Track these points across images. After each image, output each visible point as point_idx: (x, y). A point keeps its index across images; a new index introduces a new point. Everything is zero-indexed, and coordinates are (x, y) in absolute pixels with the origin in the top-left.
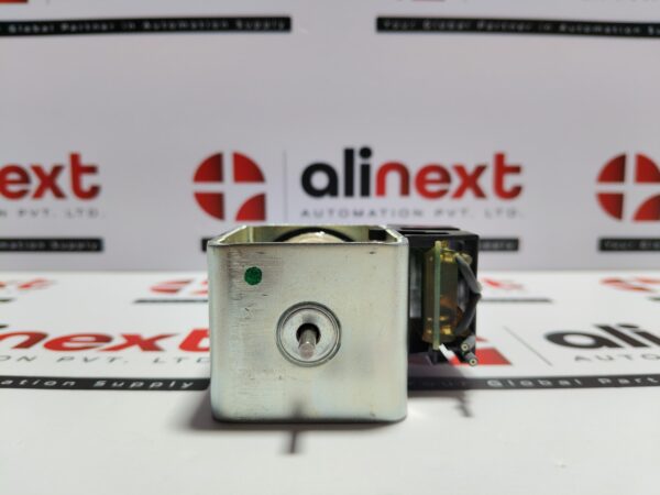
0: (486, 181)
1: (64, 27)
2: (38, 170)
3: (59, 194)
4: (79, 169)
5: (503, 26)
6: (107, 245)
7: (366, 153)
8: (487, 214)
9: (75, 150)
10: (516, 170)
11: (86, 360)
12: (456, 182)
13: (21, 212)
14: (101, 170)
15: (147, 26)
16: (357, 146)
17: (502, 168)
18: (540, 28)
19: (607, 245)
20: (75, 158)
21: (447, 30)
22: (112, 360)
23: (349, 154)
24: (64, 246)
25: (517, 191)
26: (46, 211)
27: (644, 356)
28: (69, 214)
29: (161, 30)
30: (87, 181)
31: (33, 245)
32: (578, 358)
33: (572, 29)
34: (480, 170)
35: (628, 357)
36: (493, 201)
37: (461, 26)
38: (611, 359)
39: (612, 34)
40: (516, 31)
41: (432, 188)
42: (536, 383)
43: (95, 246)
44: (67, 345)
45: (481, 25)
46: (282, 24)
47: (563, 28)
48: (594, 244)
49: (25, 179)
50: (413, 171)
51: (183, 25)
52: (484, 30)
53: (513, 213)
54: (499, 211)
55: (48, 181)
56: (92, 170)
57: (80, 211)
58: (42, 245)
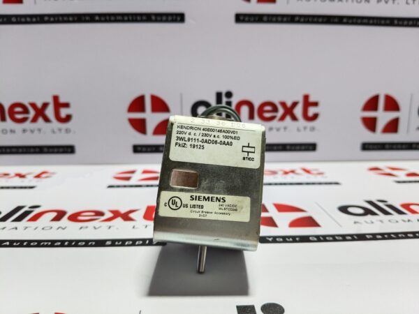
0: (298, 111)
1: (46, 18)
2: (33, 105)
3: (47, 120)
4: (58, 104)
5: (310, 19)
6: (77, 149)
7: (229, 95)
8: (298, 130)
9: (56, 93)
10: (315, 104)
11: (95, 228)
12: (281, 111)
13: (24, 131)
14: (72, 105)
15: (97, 18)
16: (224, 91)
17: (308, 103)
18: (332, 20)
19: (366, 147)
20: (56, 98)
21: (277, 22)
22: (110, 227)
23: (219, 96)
24: (51, 150)
25: (315, 116)
26: (39, 130)
27: (389, 221)
28: (53, 132)
29: (106, 21)
30: (64, 112)
31: (32, 150)
32: (355, 223)
33: (350, 21)
34: (295, 104)
35: (381, 221)
36: (302, 122)
37: (285, 19)
38: (372, 223)
39: (373, 24)
40: (317, 23)
41: (267, 115)
42: (334, 238)
43: (69, 150)
44: (80, 218)
45: (297, 19)
46: (179, 18)
47: (345, 20)
48: (359, 146)
49: (26, 111)
50: (256, 105)
51: (120, 18)
52: (299, 22)
53: (313, 129)
54: (305, 128)
55: (40, 112)
56: (66, 105)
57: (60, 130)
58: (37, 150)
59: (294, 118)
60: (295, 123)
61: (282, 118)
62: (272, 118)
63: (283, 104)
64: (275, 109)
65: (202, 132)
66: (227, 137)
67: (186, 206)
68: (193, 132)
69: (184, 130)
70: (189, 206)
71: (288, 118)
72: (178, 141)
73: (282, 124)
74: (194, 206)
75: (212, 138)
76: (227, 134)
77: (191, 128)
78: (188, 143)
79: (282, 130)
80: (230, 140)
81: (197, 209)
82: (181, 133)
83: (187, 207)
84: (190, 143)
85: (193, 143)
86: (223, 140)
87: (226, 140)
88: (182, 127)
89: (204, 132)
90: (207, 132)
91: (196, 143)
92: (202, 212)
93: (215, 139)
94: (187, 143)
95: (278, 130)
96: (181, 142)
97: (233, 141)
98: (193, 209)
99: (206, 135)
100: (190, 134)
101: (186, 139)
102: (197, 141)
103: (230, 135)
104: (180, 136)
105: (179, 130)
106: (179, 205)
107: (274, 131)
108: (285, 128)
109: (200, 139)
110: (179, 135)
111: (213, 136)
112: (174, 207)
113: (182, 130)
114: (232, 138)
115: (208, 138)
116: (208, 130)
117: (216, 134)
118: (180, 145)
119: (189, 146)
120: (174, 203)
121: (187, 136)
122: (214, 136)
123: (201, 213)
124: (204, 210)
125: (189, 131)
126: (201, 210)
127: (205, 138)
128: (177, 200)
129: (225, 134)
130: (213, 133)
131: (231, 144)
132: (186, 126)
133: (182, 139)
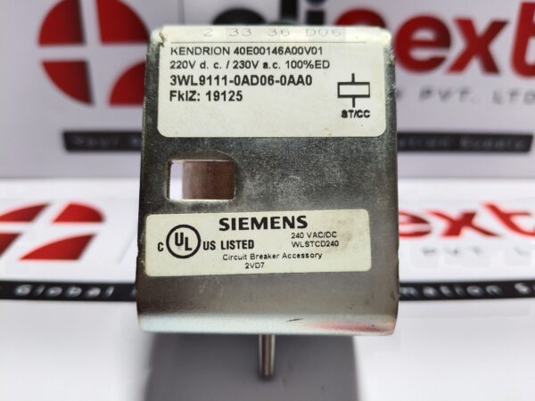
59: (490, 67)
60: (491, 80)
61: (460, 65)
62: (433, 64)
63: (466, 25)
64: (443, 39)
65: (233, 57)
66: (296, 65)
67: (211, 246)
68: (210, 59)
69: (189, 57)
70: (218, 245)
71: (475, 66)
72: (177, 87)
73: (457, 80)
74: (231, 244)
75: (260, 71)
76: (297, 57)
77: (206, 50)
78: (202, 90)
79: (456, 97)
80: (305, 72)
81: (239, 252)
82: (181, 65)
83: (214, 248)
84: (207, 87)
85: (214, 88)
86: (288, 72)
87: (296, 73)
88: (181, 51)
89: (239, 58)
90: (245, 57)
91: (221, 88)
92: (252, 256)
93: (267, 73)
94: (198, 88)
95: (445, 95)
96: (183, 89)
97: (313, 72)
98: (230, 252)
99: (244, 64)
100: (203, 65)
101: (196, 80)
102: (222, 82)
103: (304, 57)
104: (180, 72)
105: (176, 58)
106: (193, 244)
107: (436, 98)
108: (464, 92)
109: (231, 77)
110: (177, 72)
111: (261, 65)
112: (181, 251)
113: (182, 58)
114: (309, 65)
115: (249, 72)
116: (248, 51)
117: (270, 58)
118: (180, 97)
119: (204, 97)
120: (181, 241)
121: (196, 73)
122: (265, 65)
123: (249, 260)
124: (256, 250)
125: (199, 59)
126: (248, 252)
127: (242, 73)
128: (188, 233)
129: (290, 57)
130: (262, 59)
131: (308, 81)
132: (190, 47)
133: (185, 80)
